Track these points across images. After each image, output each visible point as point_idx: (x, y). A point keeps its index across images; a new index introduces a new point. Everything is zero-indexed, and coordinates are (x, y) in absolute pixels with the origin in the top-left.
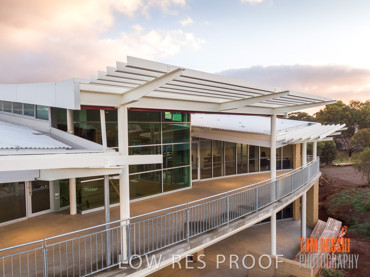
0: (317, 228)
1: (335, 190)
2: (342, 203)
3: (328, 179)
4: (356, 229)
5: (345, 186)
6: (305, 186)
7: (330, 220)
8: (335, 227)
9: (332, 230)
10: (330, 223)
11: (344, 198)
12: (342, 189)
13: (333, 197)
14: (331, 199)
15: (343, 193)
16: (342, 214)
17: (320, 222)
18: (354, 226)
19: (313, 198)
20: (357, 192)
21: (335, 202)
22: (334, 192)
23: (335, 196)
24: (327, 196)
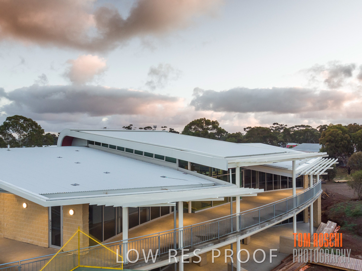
0: (320, 227)
1: (334, 202)
2: (338, 211)
3: (329, 194)
4: (345, 227)
5: (341, 199)
6: (312, 200)
7: (329, 222)
8: (332, 226)
9: (330, 228)
10: (329, 224)
11: (339, 208)
12: (339, 201)
13: (332, 207)
14: (330, 208)
15: (339, 204)
16: (337, 219)
17: (322, 223)
18: (345, 226)
19: (317, 207)
20: (349, 204)
21: (333, 211)
22: (333, 204)
23: (333, 206)
24: (327, 207)
